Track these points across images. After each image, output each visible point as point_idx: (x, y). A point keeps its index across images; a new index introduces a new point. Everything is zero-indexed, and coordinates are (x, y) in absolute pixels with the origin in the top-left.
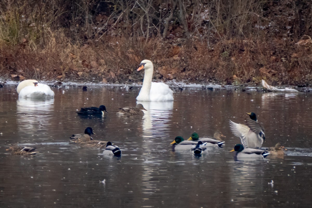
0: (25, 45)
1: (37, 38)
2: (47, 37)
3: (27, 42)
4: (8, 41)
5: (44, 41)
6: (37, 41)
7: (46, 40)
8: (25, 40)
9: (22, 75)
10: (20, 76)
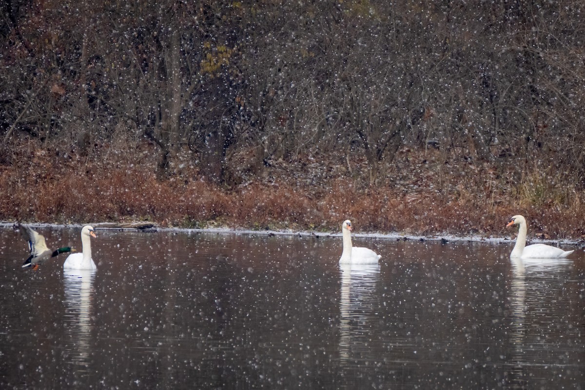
0: (550, 205)
1: (562, 199)
2: (572, 198)
3: (552, 202)
4: (534, 201)
5: (569, 201)
6: (562, 201)
7: (570, 201)
8: (550, 200)
9: (547, 234)
10: (545, 235)
